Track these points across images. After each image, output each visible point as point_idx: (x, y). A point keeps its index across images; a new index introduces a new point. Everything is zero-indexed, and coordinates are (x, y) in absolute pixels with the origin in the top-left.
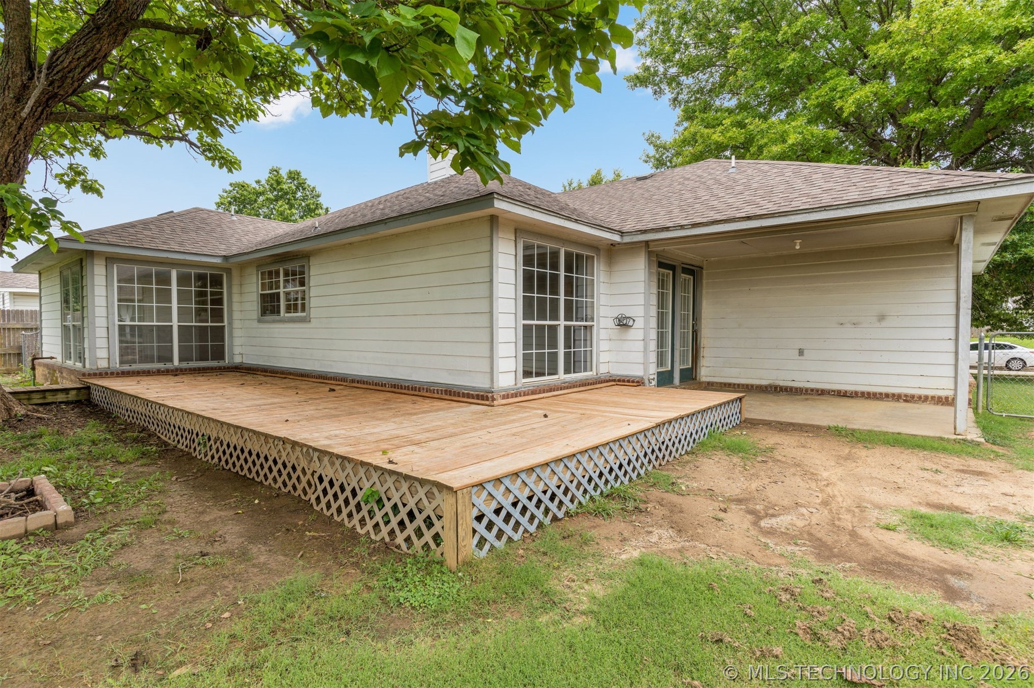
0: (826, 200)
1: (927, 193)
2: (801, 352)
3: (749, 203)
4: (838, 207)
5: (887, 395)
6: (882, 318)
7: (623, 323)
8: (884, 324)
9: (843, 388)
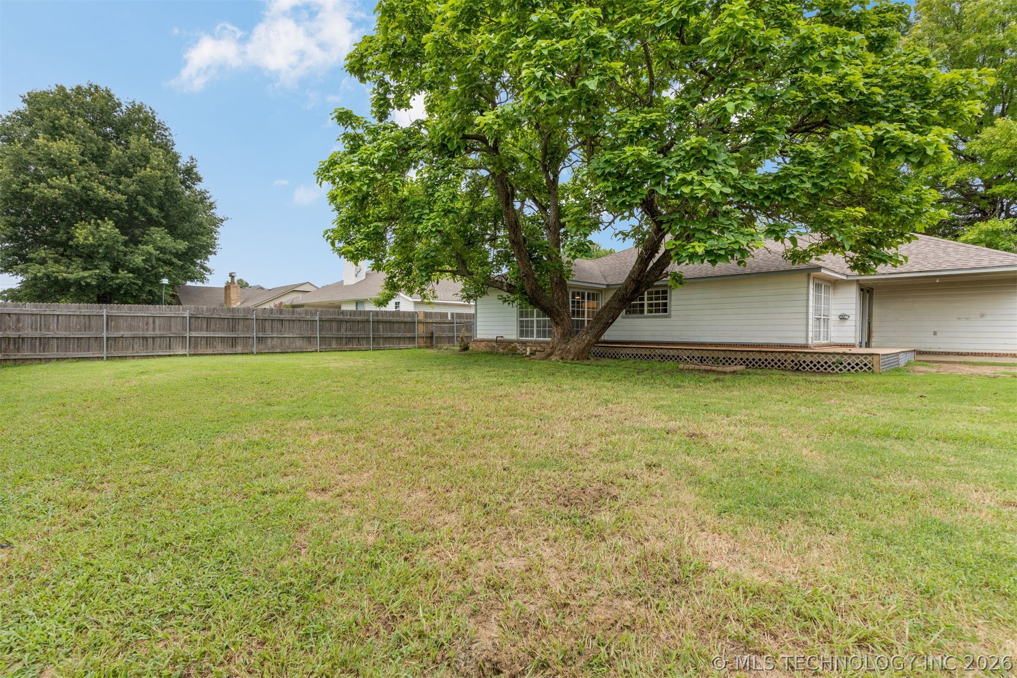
0: (959, 265)
1: (1007, 266)
2: (935, 333)
3: (918, 263)
4: (966, 269)
5: (986, 354)
6: (982, 315)
7: (843, 318)
8: (984, 318)
9: (960, 351)
